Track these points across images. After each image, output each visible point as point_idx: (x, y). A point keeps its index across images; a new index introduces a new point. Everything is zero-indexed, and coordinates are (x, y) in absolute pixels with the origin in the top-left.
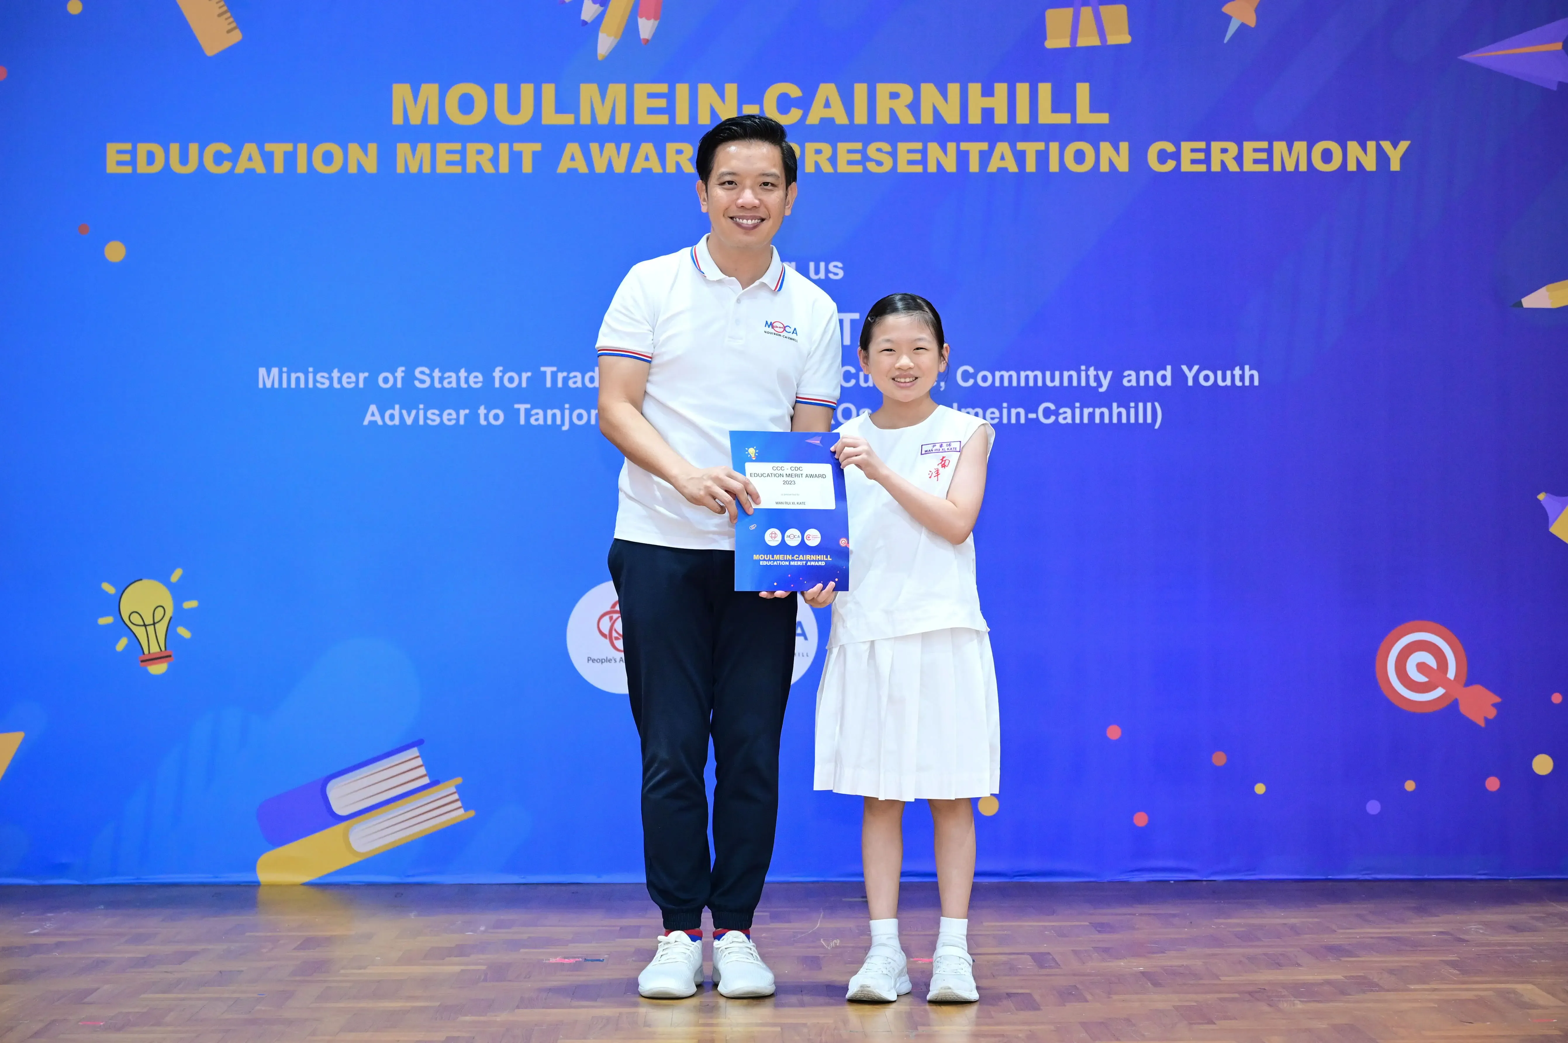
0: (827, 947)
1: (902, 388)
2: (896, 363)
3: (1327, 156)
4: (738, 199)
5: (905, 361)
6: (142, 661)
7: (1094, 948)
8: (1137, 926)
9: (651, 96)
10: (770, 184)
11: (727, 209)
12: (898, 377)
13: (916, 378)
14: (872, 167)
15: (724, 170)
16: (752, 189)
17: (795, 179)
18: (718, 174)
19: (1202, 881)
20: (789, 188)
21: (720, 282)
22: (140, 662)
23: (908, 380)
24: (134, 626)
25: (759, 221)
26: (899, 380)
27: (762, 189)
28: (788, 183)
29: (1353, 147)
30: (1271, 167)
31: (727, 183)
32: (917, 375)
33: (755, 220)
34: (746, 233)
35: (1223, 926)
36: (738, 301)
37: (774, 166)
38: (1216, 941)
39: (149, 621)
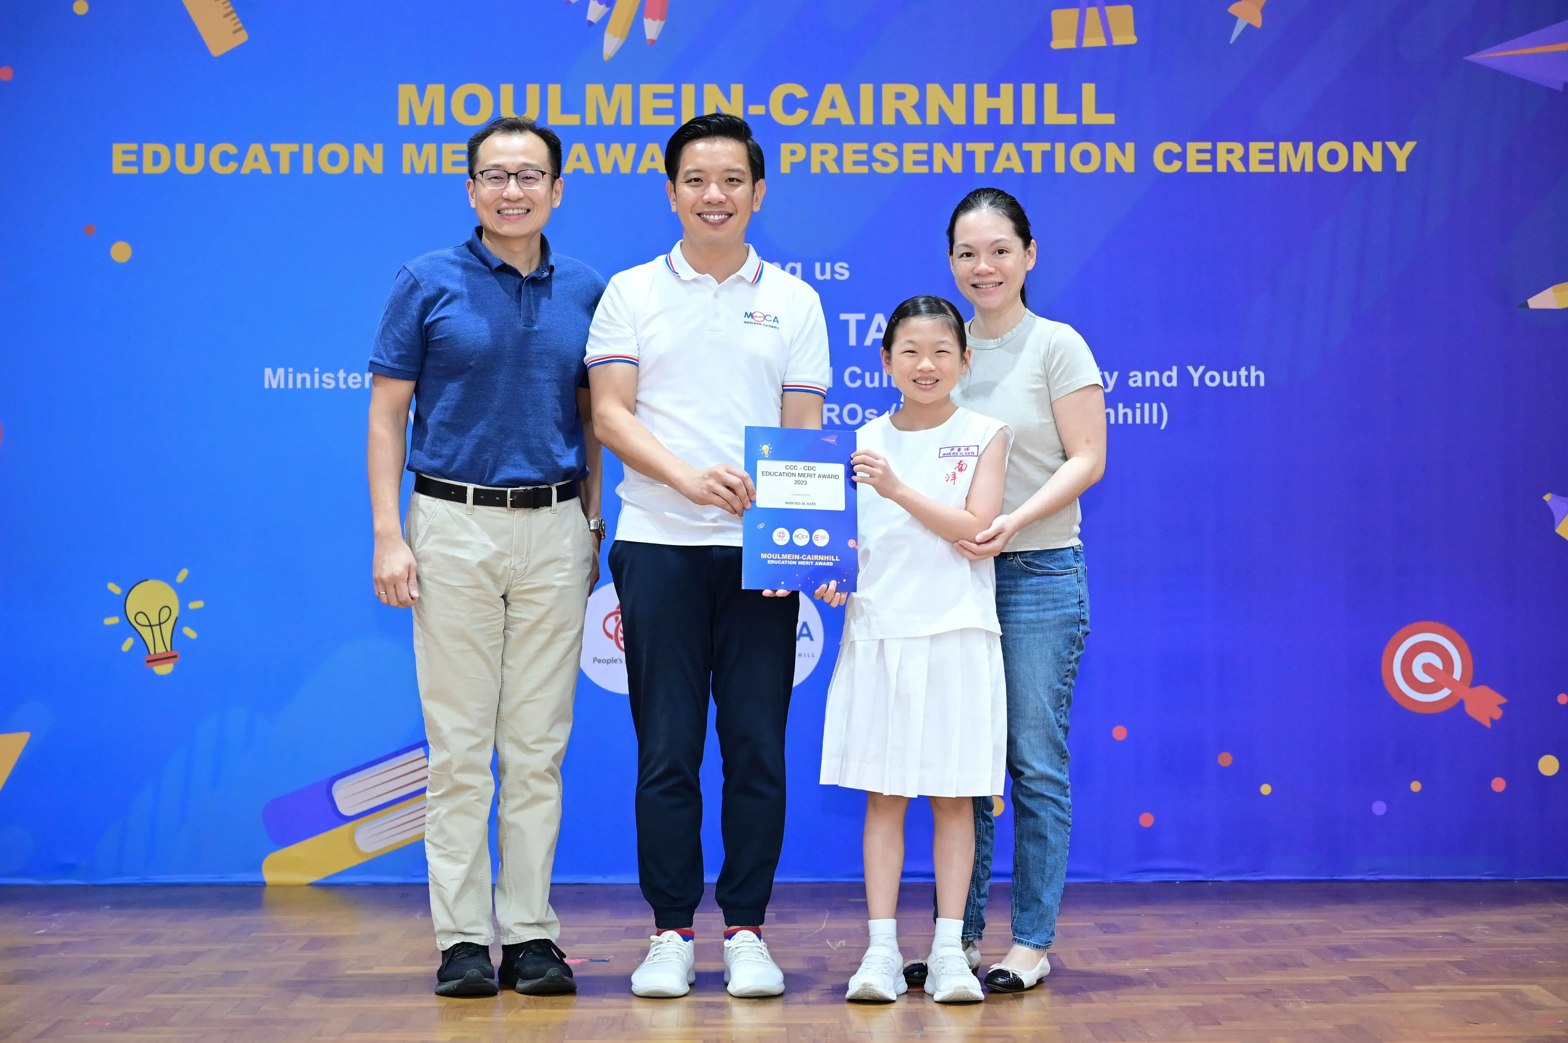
0: (832, 947)
1: (924, 390)
2: (917, 365)
3: (1333, 157)
4: (704, 195)
5: (926, 363)
6: (148, 662)
7: (1100, 948)
8: (1142, 927)
9: (657, 96)
10: (735, 180)
11: (694, 205)
12: (920, 379)
13: (937, 381)
14: (878, 167)
15: (689, 167)
16: (718, 183)
17: (763, 176)
18: (684, 172)
19: (1208, 881)
20: (757, 185)
21: (695, 280)
22: (146, 662)
23: (929, 382)
24: (142, 627)
25: (726, 217)
26: (920, 382)
27: (728, 184)
28: (755, 180)
29: (1359, 147)
30: (1277, 168)
31: (693, 181)
32: (937, 377)
33: (722, 215)
34: (715, 229)
35: (1228, 927)
36: (716, 295)
37: (739, 162)
38: (1222, 942)
39: (154, 621)
